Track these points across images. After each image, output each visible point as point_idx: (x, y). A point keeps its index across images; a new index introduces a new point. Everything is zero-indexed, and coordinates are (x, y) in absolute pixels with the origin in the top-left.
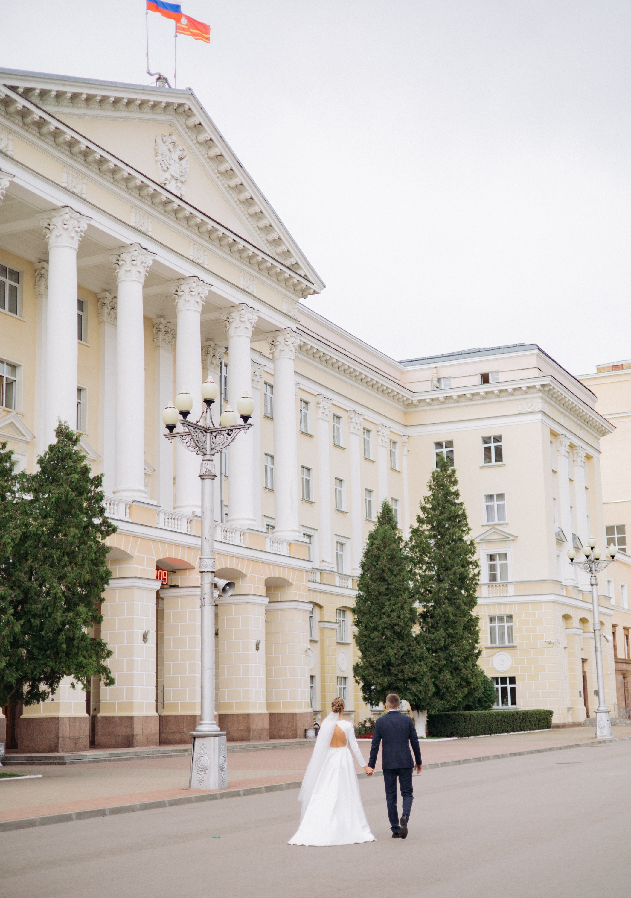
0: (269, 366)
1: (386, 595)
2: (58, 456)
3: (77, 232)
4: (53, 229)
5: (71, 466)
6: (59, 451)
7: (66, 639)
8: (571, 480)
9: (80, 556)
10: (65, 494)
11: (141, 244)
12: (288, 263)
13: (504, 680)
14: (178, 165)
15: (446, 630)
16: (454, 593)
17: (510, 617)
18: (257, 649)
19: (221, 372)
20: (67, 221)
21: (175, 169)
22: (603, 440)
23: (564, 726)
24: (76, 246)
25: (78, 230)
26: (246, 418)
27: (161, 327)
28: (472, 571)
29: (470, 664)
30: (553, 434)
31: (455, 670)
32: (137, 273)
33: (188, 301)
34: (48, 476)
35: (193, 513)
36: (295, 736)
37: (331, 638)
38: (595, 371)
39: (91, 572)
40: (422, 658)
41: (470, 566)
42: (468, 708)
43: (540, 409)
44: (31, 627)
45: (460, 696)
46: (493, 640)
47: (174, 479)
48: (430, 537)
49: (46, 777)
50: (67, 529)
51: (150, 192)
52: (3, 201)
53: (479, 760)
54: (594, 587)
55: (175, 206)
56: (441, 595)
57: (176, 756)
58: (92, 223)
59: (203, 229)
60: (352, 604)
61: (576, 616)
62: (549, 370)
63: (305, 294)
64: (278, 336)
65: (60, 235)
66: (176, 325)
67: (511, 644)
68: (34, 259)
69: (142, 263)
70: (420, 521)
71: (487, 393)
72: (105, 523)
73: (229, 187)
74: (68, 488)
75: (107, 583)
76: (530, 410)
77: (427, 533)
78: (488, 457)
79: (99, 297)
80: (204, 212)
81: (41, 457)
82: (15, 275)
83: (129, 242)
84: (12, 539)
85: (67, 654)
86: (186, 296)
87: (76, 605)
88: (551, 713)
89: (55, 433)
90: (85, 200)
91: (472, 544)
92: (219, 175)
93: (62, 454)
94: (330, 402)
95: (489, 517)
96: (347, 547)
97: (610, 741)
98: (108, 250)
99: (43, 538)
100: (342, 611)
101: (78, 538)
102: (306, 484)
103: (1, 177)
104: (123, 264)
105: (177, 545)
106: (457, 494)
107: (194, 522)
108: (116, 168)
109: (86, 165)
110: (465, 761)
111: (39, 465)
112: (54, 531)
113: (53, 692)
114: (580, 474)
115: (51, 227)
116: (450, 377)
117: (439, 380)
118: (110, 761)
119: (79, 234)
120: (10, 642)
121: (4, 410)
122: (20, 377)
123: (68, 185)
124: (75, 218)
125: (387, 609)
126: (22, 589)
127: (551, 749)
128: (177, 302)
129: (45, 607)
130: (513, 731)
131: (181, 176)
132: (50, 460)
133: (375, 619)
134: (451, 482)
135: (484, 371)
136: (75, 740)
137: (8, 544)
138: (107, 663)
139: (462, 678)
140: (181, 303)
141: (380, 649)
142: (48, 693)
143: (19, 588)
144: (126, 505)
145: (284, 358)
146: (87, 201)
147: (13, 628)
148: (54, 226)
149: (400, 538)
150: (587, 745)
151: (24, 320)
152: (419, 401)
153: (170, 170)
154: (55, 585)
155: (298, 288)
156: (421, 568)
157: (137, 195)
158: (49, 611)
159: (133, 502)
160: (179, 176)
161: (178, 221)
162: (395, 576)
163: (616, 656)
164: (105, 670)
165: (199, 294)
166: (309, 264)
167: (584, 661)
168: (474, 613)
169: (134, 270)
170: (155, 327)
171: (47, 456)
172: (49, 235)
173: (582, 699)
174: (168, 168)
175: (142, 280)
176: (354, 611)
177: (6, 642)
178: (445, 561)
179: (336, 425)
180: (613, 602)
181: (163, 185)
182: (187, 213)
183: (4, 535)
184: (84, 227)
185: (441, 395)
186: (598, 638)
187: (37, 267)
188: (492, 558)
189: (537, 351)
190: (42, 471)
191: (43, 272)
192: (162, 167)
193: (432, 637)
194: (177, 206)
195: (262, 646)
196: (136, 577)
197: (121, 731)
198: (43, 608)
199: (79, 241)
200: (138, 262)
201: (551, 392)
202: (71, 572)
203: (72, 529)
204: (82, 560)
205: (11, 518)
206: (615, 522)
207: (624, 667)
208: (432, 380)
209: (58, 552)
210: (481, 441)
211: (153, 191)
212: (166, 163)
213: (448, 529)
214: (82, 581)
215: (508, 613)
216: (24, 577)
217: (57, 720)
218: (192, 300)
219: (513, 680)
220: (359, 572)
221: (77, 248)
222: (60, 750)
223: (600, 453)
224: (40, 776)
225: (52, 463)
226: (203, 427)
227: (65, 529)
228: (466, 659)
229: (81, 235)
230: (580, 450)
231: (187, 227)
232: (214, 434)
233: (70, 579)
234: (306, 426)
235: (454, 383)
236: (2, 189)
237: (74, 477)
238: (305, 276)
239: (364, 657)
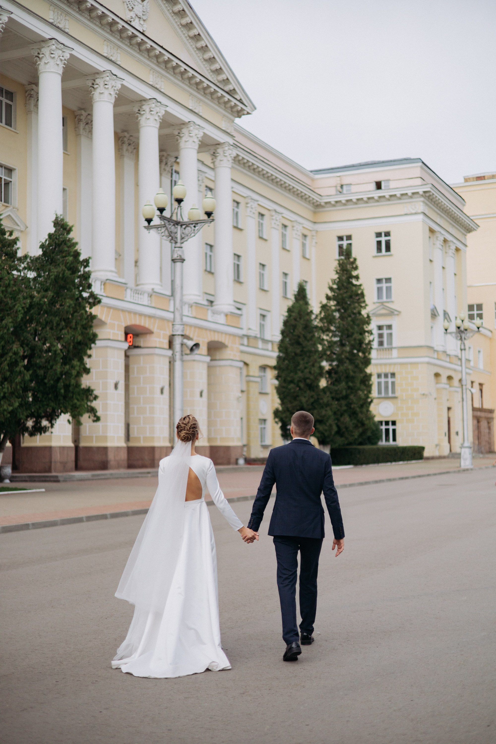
0: (210, 174)
1: (301, 355)
2: (56, 242)
3: (61, 60)
4: (43, 57)
5: (66, 251)
6: (56, 238)
7: (64, 386)
8: (443, 268)
9: (74, 321)
10: (62, 272)
11: (113, 72)
12: (227, 88)
13: (387, 423)
14: (141, 6)
15: (347, 383)
16: (354, 355)
17: (393, 375)
18: (201, 395)
19: (172, 177)
20: (54, 51)
21: (139, 9)
22: (469, 235)
23: (433, 458)
24: (61, 71)
25: (63, 58)
26: (209, 214)
27: (126, 139)
28: (368, 338)
29: (364, 410)
30: (432, 231)
31: (353, 414)
32: (109, 95)
33: (149, 119)
34: (48, 258)
35: (153, 289)
36: (229, 463)
37: (255, 389)
38: (463, 181)
39: (82, 334)
40: (327, 405)
41: (367, 334)
42: (361, 444)
43: (422, 211)
44: (37, 376)
45: (356, 434)
46: (379, 392)
47: (136, 262)
48: (335, 311)
49: (48, 491)
50: (63, 300)
51: (120, 28)
52: (3, 33)
53: (376, 482)
54: (463, 351)
55: (139, 40)
56: (343, 356)
57: (142, 477)
58: (73, 53)
59: (161, 60)
60: (274, 363)
61: (444, 374)
62: (429, 180)
63: (240, 114)
64: (218, 148)
65: (48, 62)
66: (138, 138)
67: (393, 395)
68: (25, 82)
69: (112, 87)
70: (328, 298)
71: (380, 197)
72: (92, 295)
73: (181, 25)
74: (64, 268)
75: (94, 342)
76: (413, 212)
77: (333, 308)
78: (379, 249)
79: (76, 114)
80: (161, 45)
81: (43, 243)
82: (10, 95)
83: (102, 70)
84: (23, 308)
85: (65, 397)
86: (147, 115)
87: (71, 360)
88: (423, 449)
89: (53, 224)
90: (67, 33)
91: (368, 317)
92: (173, 14)
93: (59, 241)
94: (256, 203)
95: (379, 295)
96: (268, 319)
97: (472, 469)
98: (85, 75)
99: (45, 307)
100: (263, 368)
101: (73, 307)
102: (237, 268)
103: (2, 14)
104: (97, 88)
105: (141, 315)
106: (357, 278)
107: (153, 297)
108: (93, 7)
109: (68, 4)
110: (367, 483)
111: (41, 250)
112: (52, 302)
113: (52, 426)
114: (450, 262)
115: (41, 56)
116: (351, 184)
117: (342, 186)
118: (93, 480)
119: (63, 62)
120: (21, 387)
121: (3, 205)
122: (15, 179)
123: (54, 21)
124: (60, 48)
125: (301, 366)
126: (30, 346)
127: (429, 475)
128: (140, 120)
129: (47, 361)
130: (395, 461)
131: (143, 15)
132: (49, 245)
133: (292, 374)
134: (353, 268)
135: (378, 180)
136: (64, 463)
137: (20, 311)
138: (94, 404)
139: (358, 421)
140: (143, 121)
141: (295, 398)
142: (49, 427)
143: (27, 345)
144: (102, 282)
145: (223, 167)
146: (69, 35)
147: (24, 377)
148: (43, 55)
149: (311, 312)
150: (455, 472)
151: (18, 132)
152: (326, 203)
153: (134, 10)
154: (55, 344)
155: (235, 110)
156: (328, 335)
157: (108, 31)
158: (51, 364)
159: (107, 280)
160: (141, 15)
161: (141, 53)
162: (308, 341)
163: (472, 405)
164: (93, 411)
165: (157, 113)
166: (243, 90)
167: (449, 409)
168: (368, 370)
169: (106, 92)
170: (121, 139)
171: (47, 242)
172: (39, 63)
173: (447, 438)
174: (132, 8)
175: (113, 101)
176: (275, 368)
177: (18, 387)
178: (347, 330)
179: (261, 221)
180: (472, 364)
181: (129, 22)
182: (148, 46)
183: (16, 304)
184: (67, 56)
185: (343, 199)
186: (464, 391)
187: (27, 89)
188: (380, 328)
189: (421, 164)
190: (43, 254)
191: (32, 92)
192: (128, 7)
193: (336, 388)
194: (140, 40)
195: (205, 394)
196: (109, 339)
197: (98, 458)
198: (46, 362)
199: (63, 67)
200: (109, 86)
201: (431, 197)
202: (67, 334)
203: (67, 300)
204: (76, 325)
205: (20, 291)
206: (474, 302)
207: (479, 414)
208: (336, 187)
209: (57, 318)
210: (374, 235)
211: (121, 27)
212: (131, 4)
213: (350, 305)
214: (76, 340)
215: (392, 371)
216: (30, 337)
217: (50, 449)
218: (152, 118)
219: (394, 423)
220: (278, 337)
221: (61, 74)
222: (53, 470)
223: (466, 246)
224: (43, 490)
225: (51, 248)
226: (175, 221)
227: (62, 300)
228: (362, 406)
229: (65, 62)
230: (451, 244)
231: (148, 57)
232: (184, 227)
233: (66, 340)
234: (237, 222)
235: (354, 189)
236: (3, 23)
237: (68, 259)
238: (241, 99)
239: (283, 403)
